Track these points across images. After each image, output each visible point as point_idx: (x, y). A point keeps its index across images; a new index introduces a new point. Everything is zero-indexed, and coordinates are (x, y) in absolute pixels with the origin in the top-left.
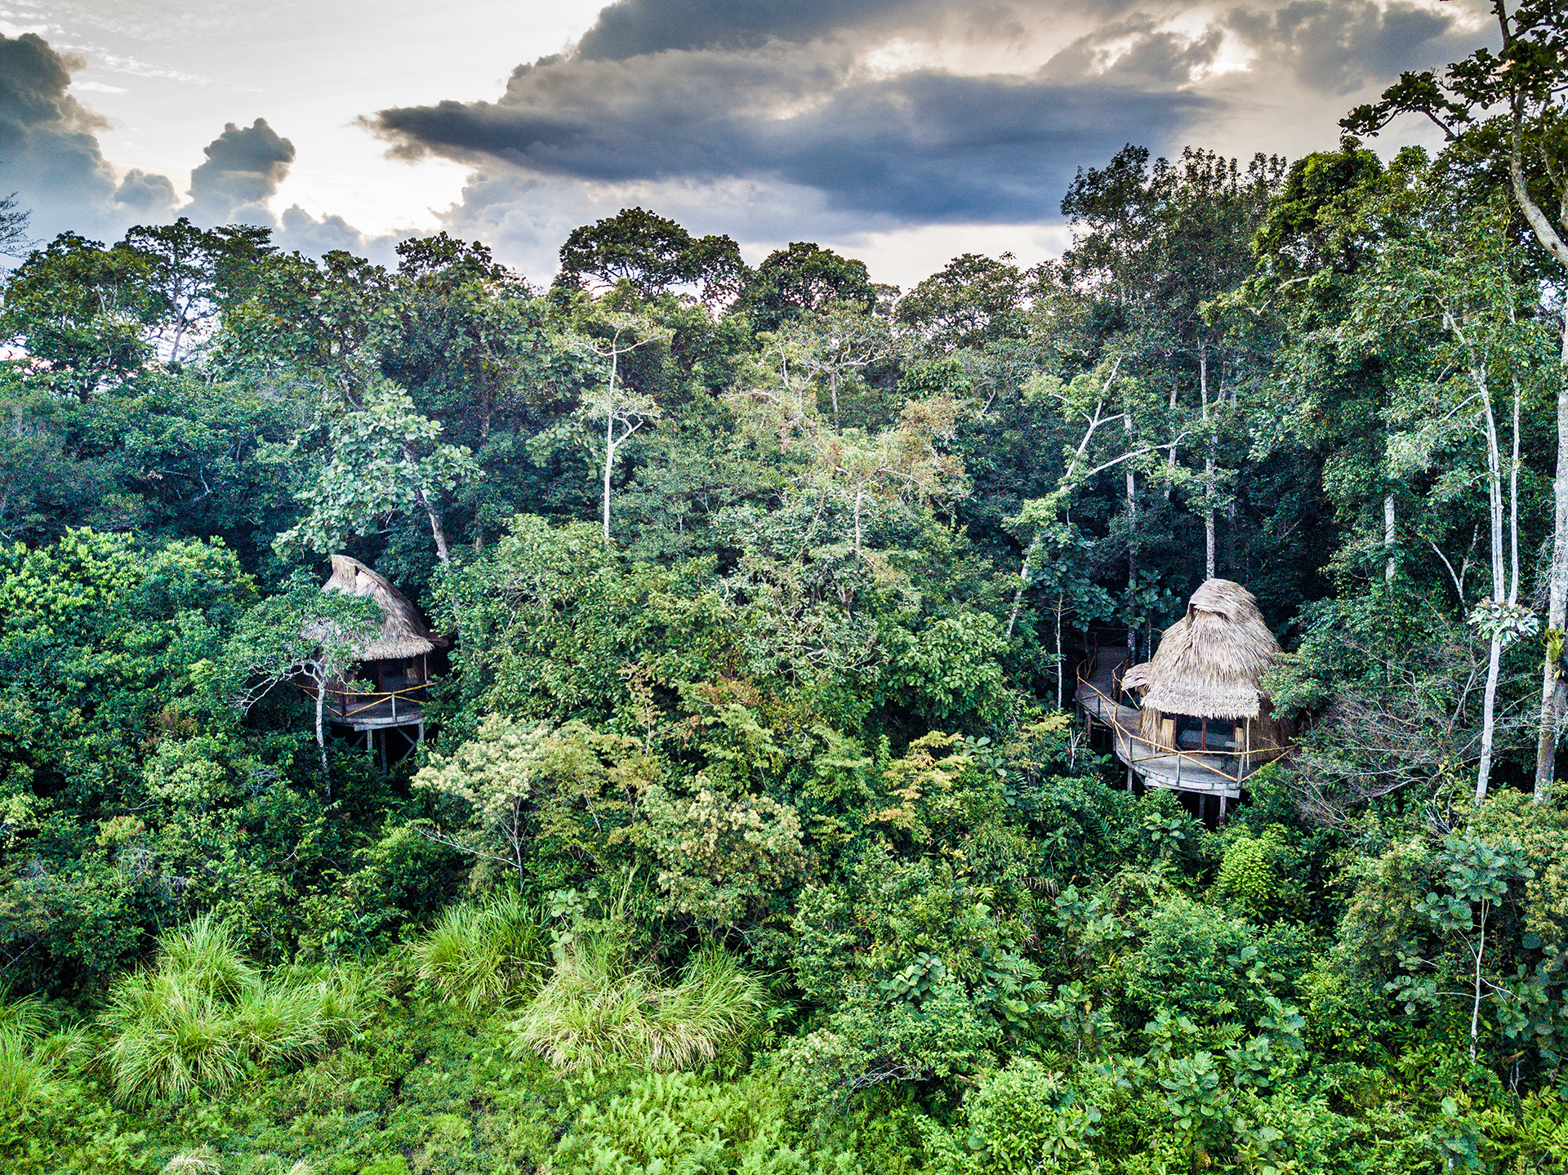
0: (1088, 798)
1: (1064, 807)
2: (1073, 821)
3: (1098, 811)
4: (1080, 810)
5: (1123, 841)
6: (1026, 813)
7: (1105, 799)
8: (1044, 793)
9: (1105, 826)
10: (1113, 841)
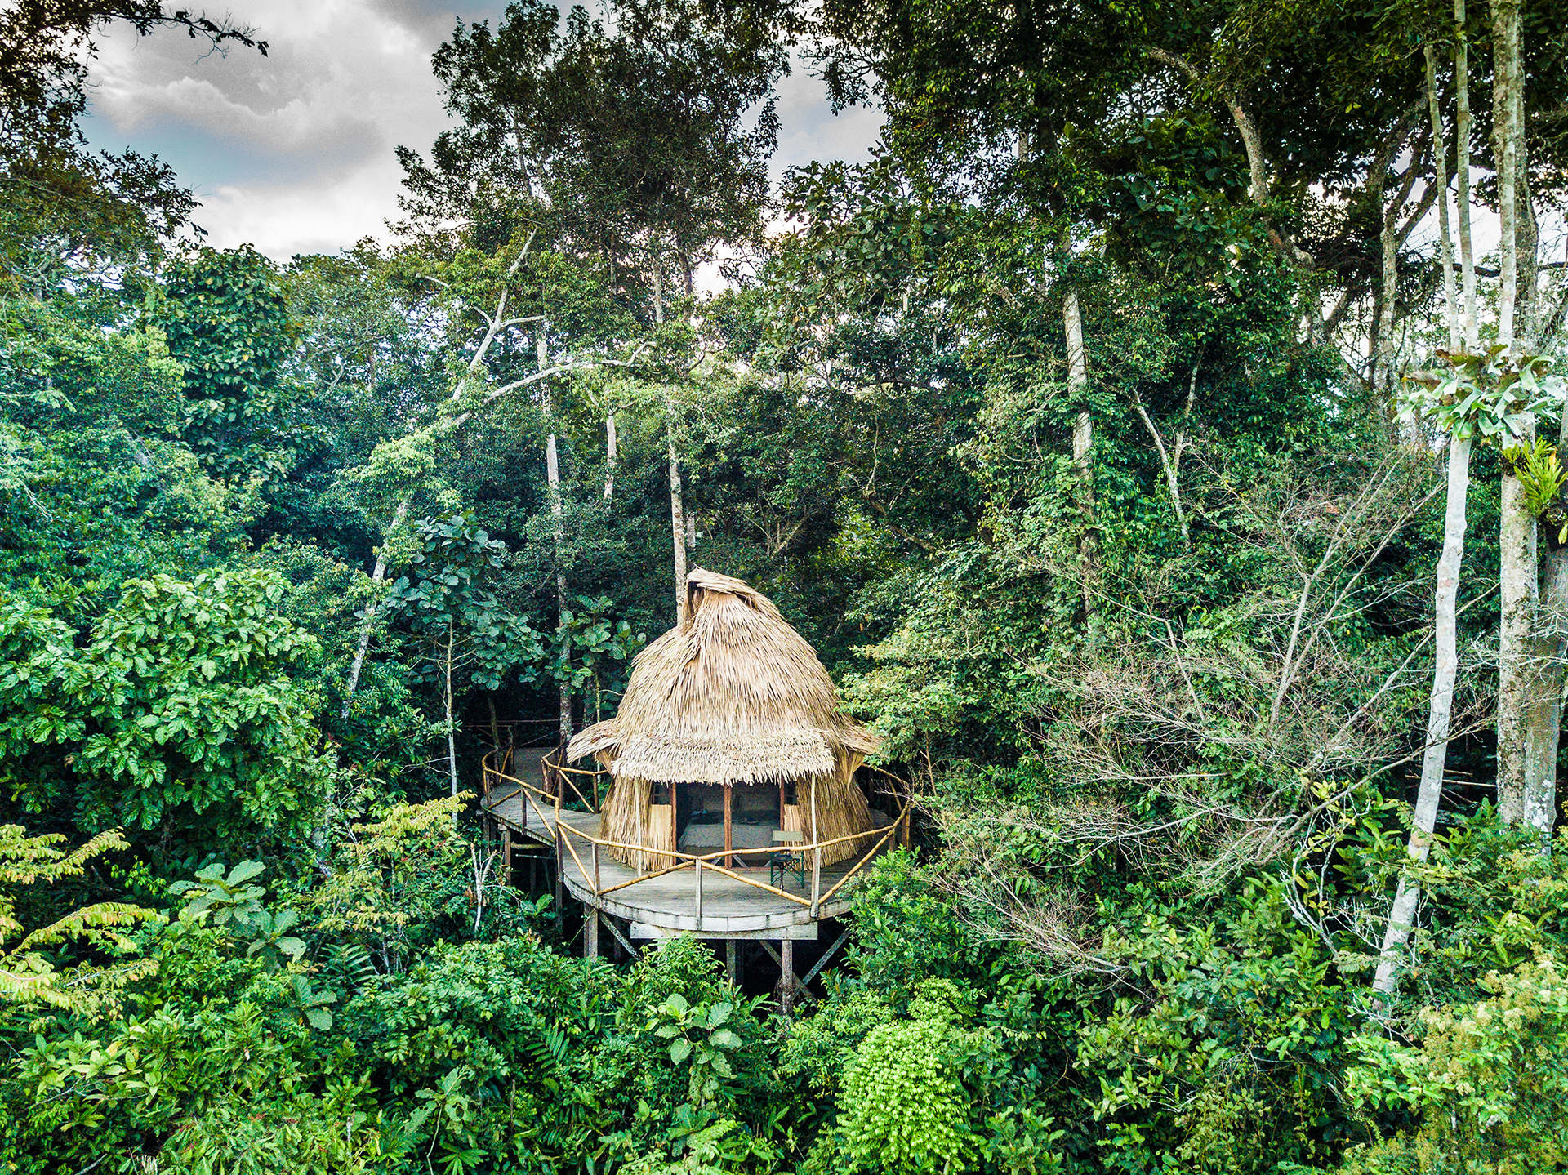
0: (517, 982)
1: (459, 1014)
2: (484, 1047)
3: (540, 1010)
4: (499, 1015)
5: (599, 1073)
6: (364, 1043)
7: (552, 980)
8: (410, 985)
9: (555, 1042)
10: (576, 1076)
